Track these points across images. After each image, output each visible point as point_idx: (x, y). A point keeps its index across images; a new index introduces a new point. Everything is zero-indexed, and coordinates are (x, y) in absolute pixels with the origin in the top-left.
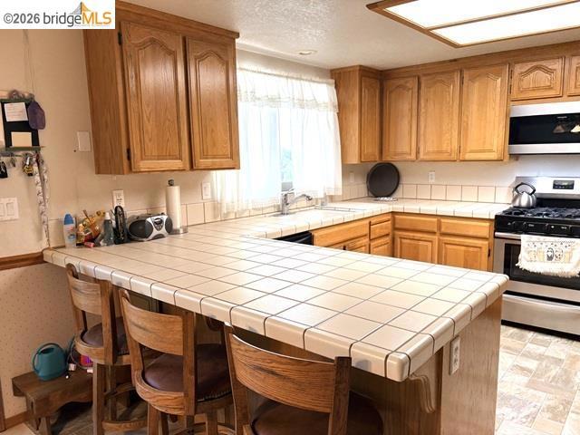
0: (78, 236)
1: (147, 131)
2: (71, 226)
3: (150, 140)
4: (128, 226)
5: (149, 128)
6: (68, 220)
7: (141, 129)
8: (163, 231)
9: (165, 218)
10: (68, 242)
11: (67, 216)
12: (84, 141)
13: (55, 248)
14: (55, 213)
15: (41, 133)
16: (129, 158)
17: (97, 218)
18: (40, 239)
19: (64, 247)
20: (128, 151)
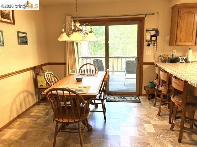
0: (162, 60)
1: (182, 35)
2: (161, 57)
3: (183, 37)
4: (174, 59)
5: (183, 35)
6: (160, 56)
7: (181, 35)
8: (184, 61)
9: (185, 58)
10: (159, 61)
11: (160, 55)
12: (167, 38)
13: (157, 62)
14: (158, 54)
15: (158, 37)
16: (176, 42)
17: (167, 56)
18: (154, 59)
19: (158, 62)
20: (176, 40)
